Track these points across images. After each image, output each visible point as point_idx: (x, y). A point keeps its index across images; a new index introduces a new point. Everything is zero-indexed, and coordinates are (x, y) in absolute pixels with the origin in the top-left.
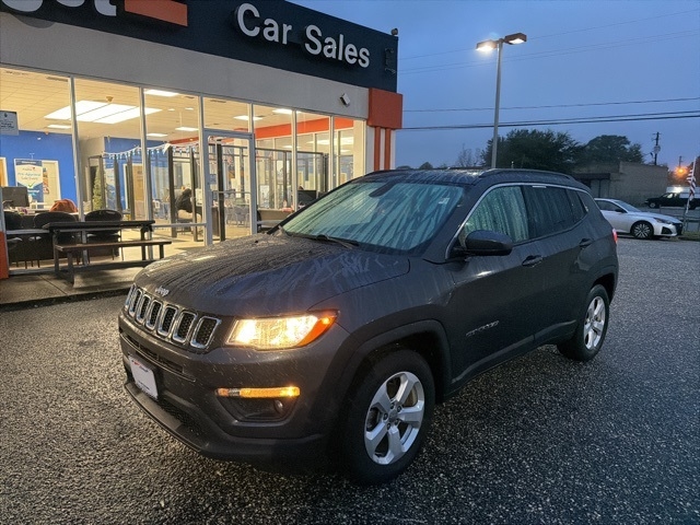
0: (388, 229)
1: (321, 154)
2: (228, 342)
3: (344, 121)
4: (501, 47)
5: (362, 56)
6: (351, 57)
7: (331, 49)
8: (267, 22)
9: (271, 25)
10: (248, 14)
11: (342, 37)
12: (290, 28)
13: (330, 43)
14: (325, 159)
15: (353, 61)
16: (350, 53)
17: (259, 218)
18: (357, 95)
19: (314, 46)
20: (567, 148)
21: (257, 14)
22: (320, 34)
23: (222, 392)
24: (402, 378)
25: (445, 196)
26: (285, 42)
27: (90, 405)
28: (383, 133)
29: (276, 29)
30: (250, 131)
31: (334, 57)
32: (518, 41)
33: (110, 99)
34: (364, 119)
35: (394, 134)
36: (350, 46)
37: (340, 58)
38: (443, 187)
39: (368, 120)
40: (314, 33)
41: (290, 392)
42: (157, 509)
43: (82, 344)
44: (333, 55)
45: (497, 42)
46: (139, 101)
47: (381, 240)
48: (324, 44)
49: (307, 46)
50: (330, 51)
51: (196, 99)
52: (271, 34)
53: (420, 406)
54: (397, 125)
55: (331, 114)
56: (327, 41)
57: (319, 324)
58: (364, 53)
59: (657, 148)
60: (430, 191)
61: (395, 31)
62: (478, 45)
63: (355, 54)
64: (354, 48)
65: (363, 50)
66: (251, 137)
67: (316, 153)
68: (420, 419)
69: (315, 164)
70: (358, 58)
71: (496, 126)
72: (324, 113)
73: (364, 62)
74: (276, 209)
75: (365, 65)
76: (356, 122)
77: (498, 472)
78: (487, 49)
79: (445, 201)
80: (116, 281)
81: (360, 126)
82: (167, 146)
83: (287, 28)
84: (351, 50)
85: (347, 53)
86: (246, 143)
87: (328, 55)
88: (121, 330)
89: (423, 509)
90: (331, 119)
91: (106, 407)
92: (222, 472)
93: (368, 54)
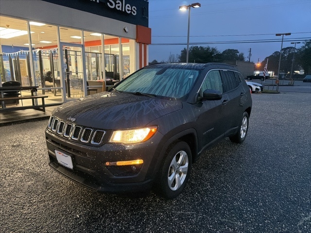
0: (169, 89)
1: (113, 55)
2: (110, 141)
3: (126, 39)
4: (190, 9)
6: (128, 10)
13: (119, 3)
14: (115, 57)
15: (129, 12)
17: (88, 85)
18: (131, 28)
20: (215, 54)
23: (107, 164)
24: (181, 154)
25: (191, 75)
26: (98, 1)
27: (27, 174)
28: (143, 45)
30: (82, 43)
31: (121, 10)
32: (197, 6)
33: (8, 26)
34: (134, 39)
35: (148, 46)
36: (128, 5)
37: (123, 10)
38: (189, 71)
39: (136, 40)
41: (138, 162)
42: (76, 219)
43: (13, 146)
44: (120, 9)
45: (188, 6)
46: (27, 28)
47: (166, 94)
48: (116, 4)
49: (108, 4)
51: (55, 27)
53: (187, 165)
54: (149, 43)
55: (120, 36)
56: (117, 2)
57: (151, 131)
58: (134, 9)
59: (250, 55)
60: (184, 72)
62: (180, 7)
65: (133, 7)
66: (83, 46)
67: (111, 54)
68: (186, 170)
69: (111, 59)
70: (132, 11)
71: (188, 44)
72: (116, 36)
73: (134, 13)
74: (91, 80)
75: (135, 14)
76: (130, 40)
77: (219, 190)
78: (184, 9)
79: (192, 77)
80: (22, 115)
81: (133, 42)
82: (38, 50)
84: (128, 7)
85: (127, 8)
86: (80, 49)
87: (118, 9)
88: (47, 138)
89: (193, 208)
90: (119, 39)
91: (35, 175)
92: (102, 200)
93: (136, 9)
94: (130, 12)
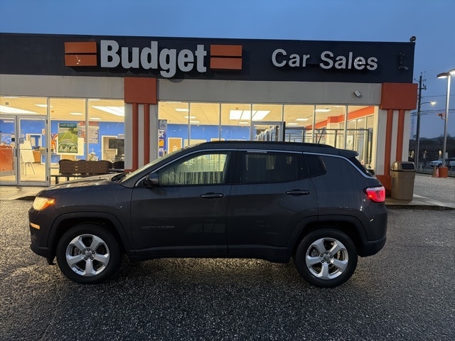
5: (369, 62)
6: (359, 65)
7: (342, 63)
8: (291, 57)
9: (295, 58)
10: (279, 55)
11: (351, 54)
12: (308, 56)
13: (341, 60)
16: (359, 63)
19: (327, 64)
21: (285, 53)
22: (332, 55)
26: (304, 65)
28: (396, 115)
29: (298, 59)
31: (344, 68)
34: (377, 105)
35: (408, 114)
36: (359, 58)
37: (350, 67)
39: (380, 106)
40: (327, 56)
44: (344, 66)
48: (335, 61)
49: (322, 65)
50: (340, 65)
52: (294, 63)
55: (346, 104)
56: (338, 59)
58: (372, 61)
61: (413, 39)
63: (364, 62)
64: (362, 59)
65: (371, 59)
70: (367, 64)
73: (372, 66)
75: (373, 69)
83: (305, 57)
84: (360, 60)
85: (356, 63)
87: (339, 67)
93: (376, 60)
94: (363, 67)
